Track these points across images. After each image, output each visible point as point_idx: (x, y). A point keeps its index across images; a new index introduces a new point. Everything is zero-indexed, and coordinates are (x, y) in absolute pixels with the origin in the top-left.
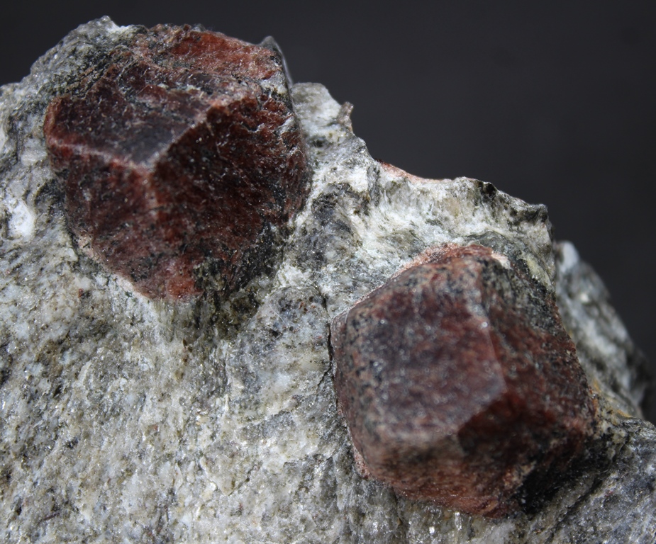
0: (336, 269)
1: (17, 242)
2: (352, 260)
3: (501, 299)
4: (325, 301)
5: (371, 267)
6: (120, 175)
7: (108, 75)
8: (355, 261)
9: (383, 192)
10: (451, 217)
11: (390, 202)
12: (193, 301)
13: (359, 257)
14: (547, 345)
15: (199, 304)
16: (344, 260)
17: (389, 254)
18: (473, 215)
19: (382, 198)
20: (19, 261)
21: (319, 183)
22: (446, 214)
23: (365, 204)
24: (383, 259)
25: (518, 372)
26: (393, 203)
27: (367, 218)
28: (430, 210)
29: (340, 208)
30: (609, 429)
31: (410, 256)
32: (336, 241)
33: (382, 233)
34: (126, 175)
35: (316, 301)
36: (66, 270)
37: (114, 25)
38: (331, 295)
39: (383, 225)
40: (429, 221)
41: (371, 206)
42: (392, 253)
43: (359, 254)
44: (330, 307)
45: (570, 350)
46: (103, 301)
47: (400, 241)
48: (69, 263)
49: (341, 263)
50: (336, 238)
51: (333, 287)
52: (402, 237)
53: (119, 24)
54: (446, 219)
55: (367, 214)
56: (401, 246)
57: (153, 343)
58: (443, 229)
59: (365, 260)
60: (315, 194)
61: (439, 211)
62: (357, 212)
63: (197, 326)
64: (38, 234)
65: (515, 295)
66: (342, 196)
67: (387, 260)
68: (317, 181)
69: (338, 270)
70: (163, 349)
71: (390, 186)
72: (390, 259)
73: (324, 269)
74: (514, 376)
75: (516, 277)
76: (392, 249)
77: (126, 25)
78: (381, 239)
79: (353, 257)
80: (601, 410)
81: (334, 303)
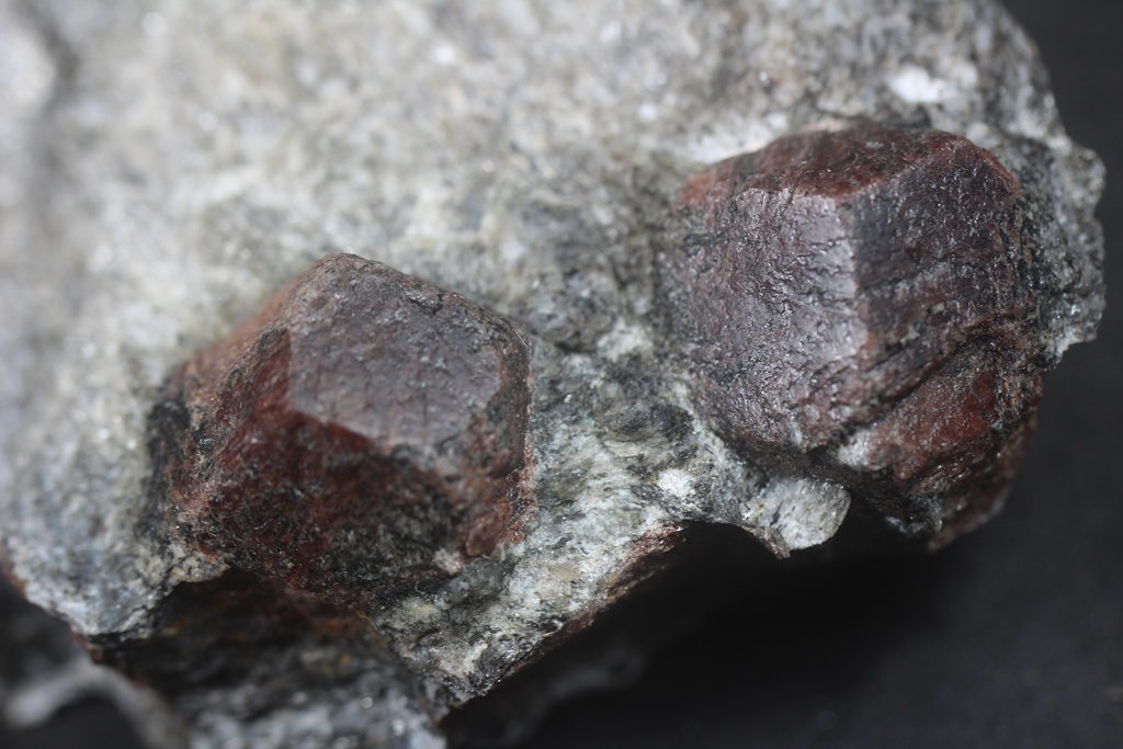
0: (592, 387)
1: (892, 63)
2: (588, 411)
3: (400, 502)
4: (566, 349)
5: (564, 426)
6: (859, 178)
7: (1002, 266)
8: (585, 414)
9: (642, 504)
10: (553, 563)
11: (626, 509)
12: (672, 198)
13: (586, 421)
14: (314, 534)
15: (665, 203)
16: (595, 401)
17: (563, 459)
18: (536, 593)
19: (636, 500)
20: (866, 45)
21: (708, 441)
22: (562, 560)
23: (643, 471)
24: (562, 447)
25: (303, 449)
26: (620, 512)
27: (625, 465)
28: (582, 549)
29: (660, 440)
30: (171, 555)
31: (543, 480)
32: (623, 405)
33: (595, 471)
34: (853, 181)
35: (571, 338)
36: (814, 85)
37: (1075, 340)
38: (566, 359)
39: (603, 480)
40: (570, 538)
41: (635, 481)
42: (562, 463)
43: (590, 423)
44: (553, 350)
45: (293, 569)
46: (749, 104)
47: (569, 482)
48: (819, 93)
49: (594, 396)
50: (626, 408)
51: (573, 368)
52: (572, 489)
53: (1072, 347)
54: (556, 557)
55: (629, 468)
56: (564, 479)
57: (664, 136)
58: (548, 547)
59: (578, 428)
60: (698, 427)
61: (570, 556)
62: (641, 458)
63: (645, 191)
64: (882, 89)
65: (397, 534)
66: (671, 452)
67: (557, 452)
68: (713, 442)
69: (588, 388)
70: (649, 142)
71: (643, 517)
72: (557, 456)
73: (603, 374)
74: (301, 437)
75: (419, 561)
76: (567, 467)
77: (1064, 353)
78: (589, 464)
79: (591, 415)
80: (199, 560)
81: (554, 358)
